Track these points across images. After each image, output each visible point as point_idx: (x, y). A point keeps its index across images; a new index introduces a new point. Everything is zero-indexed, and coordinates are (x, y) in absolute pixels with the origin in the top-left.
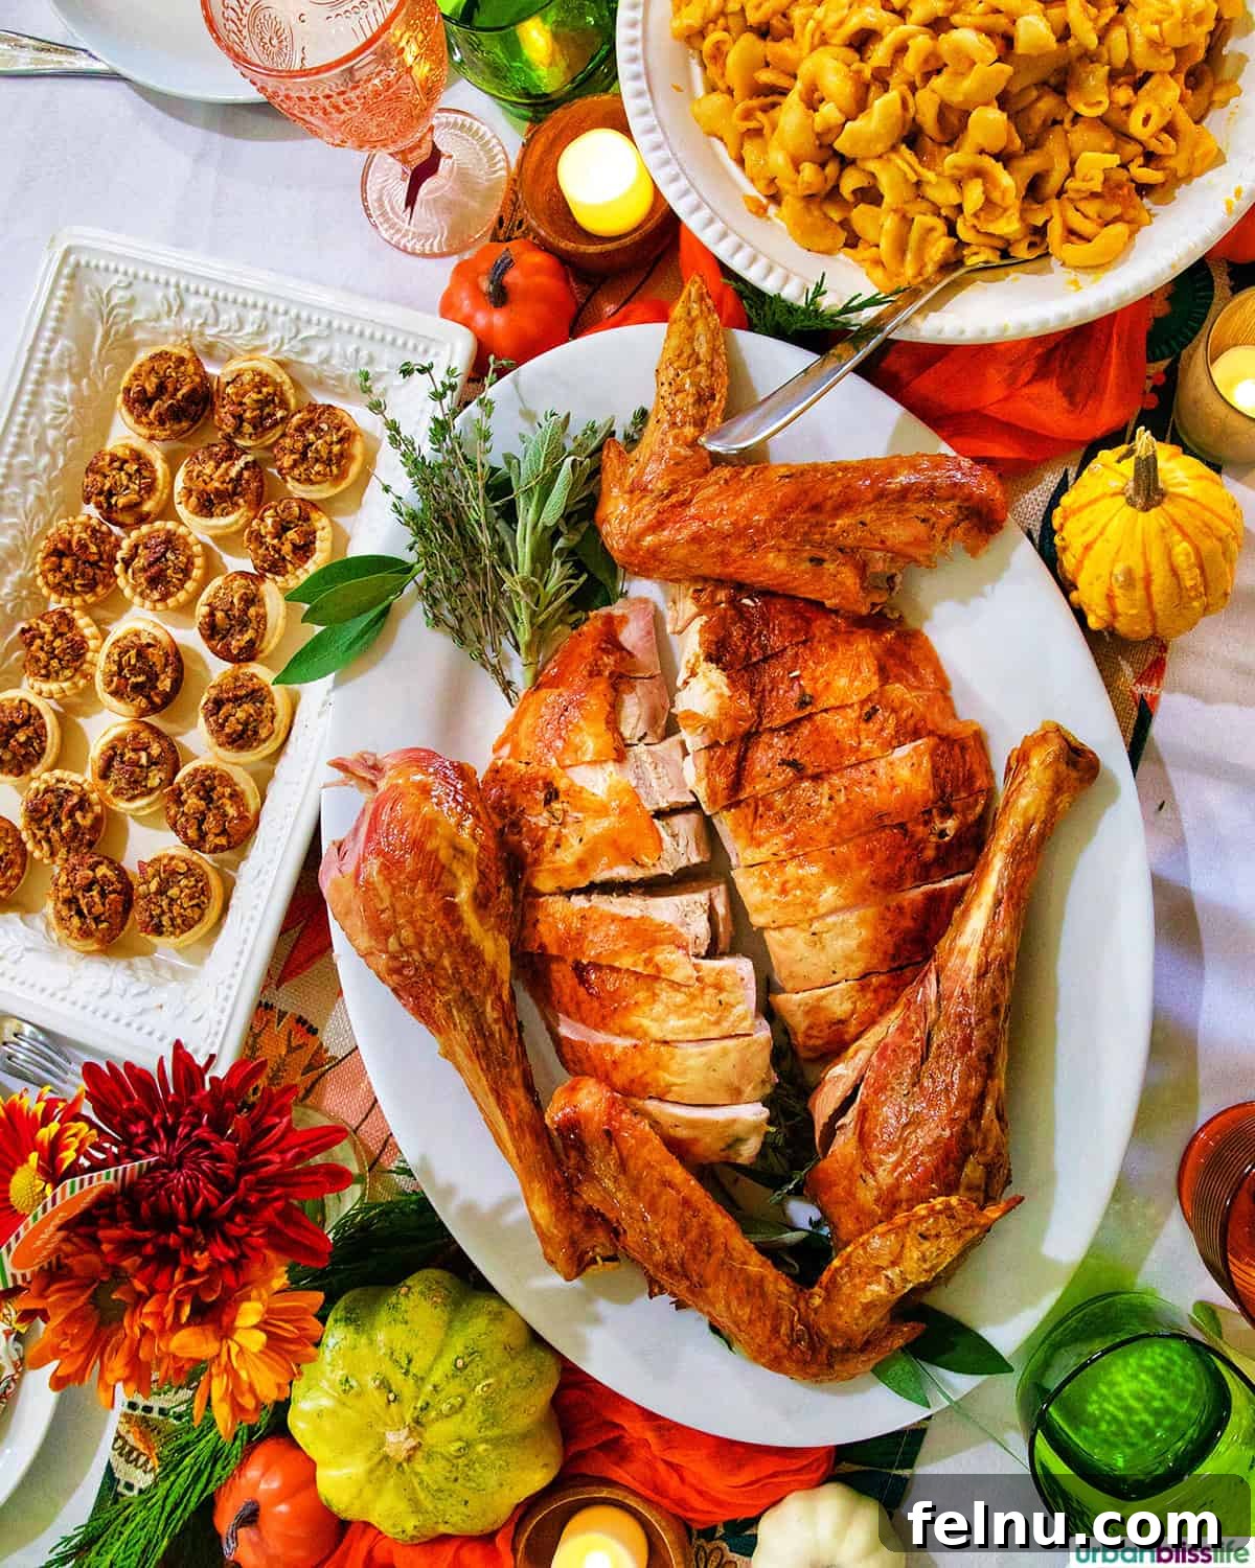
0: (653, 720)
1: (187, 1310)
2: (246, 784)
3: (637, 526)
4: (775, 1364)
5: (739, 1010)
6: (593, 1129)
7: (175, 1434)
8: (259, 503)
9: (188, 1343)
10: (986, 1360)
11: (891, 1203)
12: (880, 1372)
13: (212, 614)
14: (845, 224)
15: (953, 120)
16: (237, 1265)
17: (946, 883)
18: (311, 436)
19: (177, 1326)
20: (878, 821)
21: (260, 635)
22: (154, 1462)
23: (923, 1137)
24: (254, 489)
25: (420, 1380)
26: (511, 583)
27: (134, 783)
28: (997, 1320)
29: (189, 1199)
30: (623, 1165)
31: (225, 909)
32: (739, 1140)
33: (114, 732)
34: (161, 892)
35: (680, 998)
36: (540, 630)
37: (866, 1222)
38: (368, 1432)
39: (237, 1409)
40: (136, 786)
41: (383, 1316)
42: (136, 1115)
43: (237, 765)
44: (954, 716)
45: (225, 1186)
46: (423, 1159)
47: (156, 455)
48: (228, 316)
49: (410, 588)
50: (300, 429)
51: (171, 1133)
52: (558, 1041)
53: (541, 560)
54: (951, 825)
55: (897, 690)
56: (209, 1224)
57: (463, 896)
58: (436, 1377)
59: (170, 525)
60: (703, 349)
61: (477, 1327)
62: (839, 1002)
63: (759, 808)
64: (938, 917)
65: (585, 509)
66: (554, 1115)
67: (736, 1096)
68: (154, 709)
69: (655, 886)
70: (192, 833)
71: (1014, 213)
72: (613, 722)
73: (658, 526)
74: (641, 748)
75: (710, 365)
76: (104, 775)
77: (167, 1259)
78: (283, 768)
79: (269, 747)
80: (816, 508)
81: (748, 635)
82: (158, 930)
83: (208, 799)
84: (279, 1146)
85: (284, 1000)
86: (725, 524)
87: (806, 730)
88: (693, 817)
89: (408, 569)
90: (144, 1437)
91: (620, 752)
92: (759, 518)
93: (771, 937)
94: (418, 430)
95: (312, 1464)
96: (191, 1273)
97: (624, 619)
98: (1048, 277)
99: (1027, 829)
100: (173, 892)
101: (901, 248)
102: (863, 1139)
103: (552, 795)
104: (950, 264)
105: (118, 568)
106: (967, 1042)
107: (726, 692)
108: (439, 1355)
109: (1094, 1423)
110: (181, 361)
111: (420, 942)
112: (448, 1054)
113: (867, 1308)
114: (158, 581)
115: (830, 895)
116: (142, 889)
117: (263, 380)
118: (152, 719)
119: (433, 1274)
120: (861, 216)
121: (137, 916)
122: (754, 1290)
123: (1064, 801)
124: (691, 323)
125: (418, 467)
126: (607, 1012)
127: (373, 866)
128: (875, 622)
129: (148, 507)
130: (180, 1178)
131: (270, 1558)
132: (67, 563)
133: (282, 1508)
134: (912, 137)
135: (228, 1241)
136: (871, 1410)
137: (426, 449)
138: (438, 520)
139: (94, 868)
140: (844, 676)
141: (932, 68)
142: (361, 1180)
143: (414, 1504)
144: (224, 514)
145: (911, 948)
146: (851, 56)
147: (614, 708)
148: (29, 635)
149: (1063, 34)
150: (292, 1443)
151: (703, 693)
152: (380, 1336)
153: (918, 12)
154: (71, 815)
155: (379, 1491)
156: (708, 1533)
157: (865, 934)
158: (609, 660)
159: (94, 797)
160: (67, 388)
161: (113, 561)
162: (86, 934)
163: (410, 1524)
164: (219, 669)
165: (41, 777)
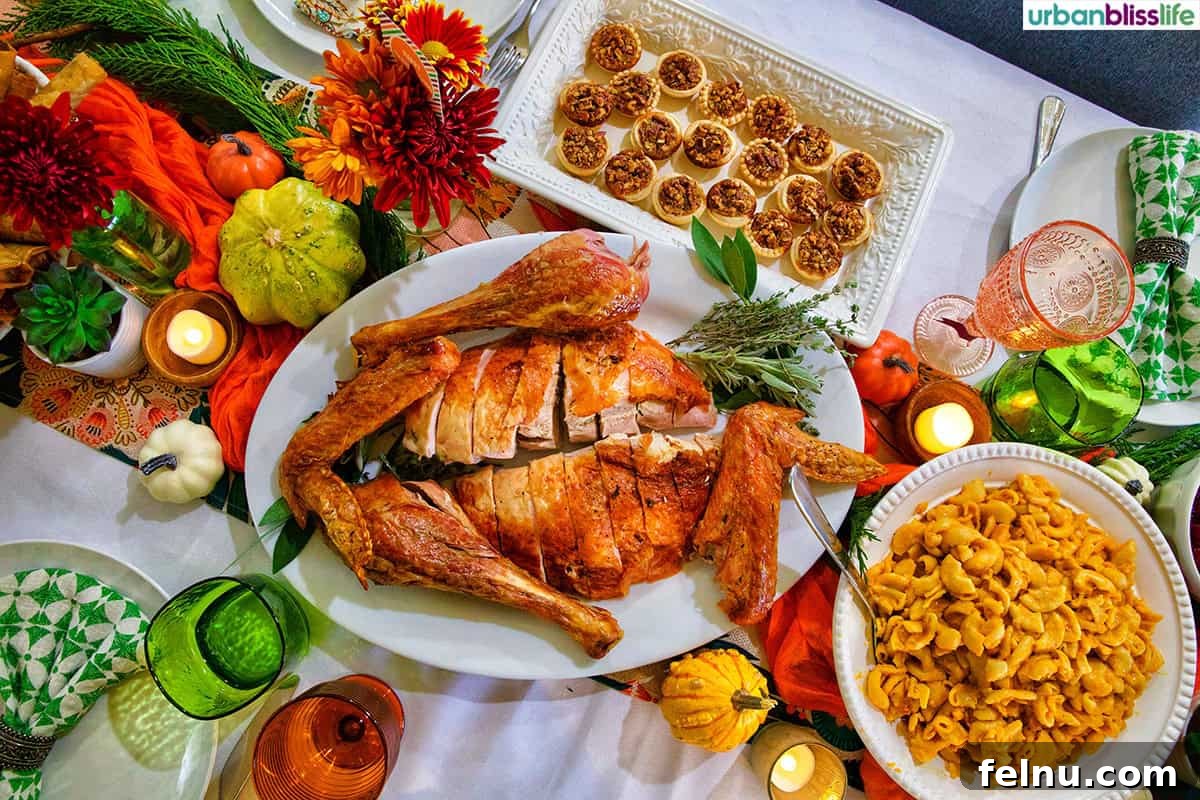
0: (649, 420)
1: (359, 129)
2: (641, 195)
3: (756, 424)
4: (292, 445)
5: (487, 448)
6: (431, 361)
7: (292, 115)
8: (792, 220)
9: (341, 128)
10: (281, 560)
11: (372, 518)
12: (281, 501)
13: (735, 187)
14: (906, 555)
15: (954, 620)
16: (380, 160)
17: (542, 568)
18: (825, 253)
19: (351, 123)
20: (580, 536)
21: (720, 212)
22: (279, 102)
23: (406, 540)
24: (800, 218)
25: (306, 252)
26: (732, 352)
28: (301, 569)
29: (419, 138)
30: (410, 375)
31: (575, 176)
32: (416, 440)
33: (677, 127)
34: (588, 142)
35: (497, 416)
36: (705, 364)
37: (364, 503)
38: (280, 220)
39: (303, 150)
40: (647, 135)
41: (344, 236)
42: (468, 115)
43: (651, 192)
44: (633, 583)
45: (423, 158)
46: (426, 267)
47: (825, 167)
48: (895, 215)
49: (737, 296)
50: (829, 247)
51: (456, 132)
52: (481, 348)
53: (743, 369)
54: (573, 574)
55: (650, 554)
56: (404, 147)
57: (566, 306)
58: (307, 261)
59: (786, 171)
60: (847, 470)
61: (331, 286)
62: (485, 503)
63: (595, 472)
64: (524, 562)
65: (768, 396)
66: (441, 341)
67: (440, 441)
68: (687, 150)
69: (559, 410)
70: (617, 163)
71: (901, 648)
72: (650, 398)
73: (755, 435)
74: (635, 412)
75: (838, 473)
76: (655, 119)
77: (388, 122)
78: (646, 216)
79: (659, 209)
80: (754, 522)
81: (690, 477)
82: (567, 138)
83: (635, 174)
84: (442, 190)
85: (521, 202)
86: (751, 472)
87: (635, 502)
88: (594, 436)
89: (747, 296)
90: (293, 98)
91: (634, 400)
92: (752, 490)
93: (524, 470)
95: (267, 187)
96: (379, 134)
97: (706, 411)
98: (864, 663)
99: (567, 616)
100: (587, 149)
101: (889, 584)
102: (409, 507)
103: (615, 360)
105: (766, 140)
106: (454, 570)
107: (660, 460)
108: (318, 263)
110: (874, 187)
111: (544, 279)
112: (481, 288)
113: (317, 499)
114: (756, 160)
115: (543, 504)
116: (590, 132)
117: (859, 230)
118: (682, 148)
119: (363, 265)
120: (909, 565)
121: (576, 128)
122: (334, 438)
123: (579, 637)
124: (862, 466)
125: (803, 307)
126: (494, 376)
127: (588, 259)
128: (688, 546)
129: (797, 159)
130: (431, 134)
131: (218, 160)
132: (772, 112)
133: (246, 169)
134: (949, 597)
135: (394, 156)
136: (261, 495)
137: (811, 314)
138: (772, 316)
139: (605, 107)
140: (661, 527)
141: (985, 613)
142: (419, 232)
143: (238, 241)
144: (788, 200)
145: (509, 545)
146: (997, 570)
147: (659, 400)
148: (735, 87)
149: (995, 686)
150: (279, 179)
151: (661, 449)
152: (332, 233)
153: (1017, 609)
154: (635, 98)
155: (248, 222)
156: (205, 398)
157: (520, 521)
158: (685, 400)
159: (643, 112)
160: (867, 123)
161: (770, 137)
162: (570, 99)
163: (229, 237)
164: (705, 188)
165: (657, 85)
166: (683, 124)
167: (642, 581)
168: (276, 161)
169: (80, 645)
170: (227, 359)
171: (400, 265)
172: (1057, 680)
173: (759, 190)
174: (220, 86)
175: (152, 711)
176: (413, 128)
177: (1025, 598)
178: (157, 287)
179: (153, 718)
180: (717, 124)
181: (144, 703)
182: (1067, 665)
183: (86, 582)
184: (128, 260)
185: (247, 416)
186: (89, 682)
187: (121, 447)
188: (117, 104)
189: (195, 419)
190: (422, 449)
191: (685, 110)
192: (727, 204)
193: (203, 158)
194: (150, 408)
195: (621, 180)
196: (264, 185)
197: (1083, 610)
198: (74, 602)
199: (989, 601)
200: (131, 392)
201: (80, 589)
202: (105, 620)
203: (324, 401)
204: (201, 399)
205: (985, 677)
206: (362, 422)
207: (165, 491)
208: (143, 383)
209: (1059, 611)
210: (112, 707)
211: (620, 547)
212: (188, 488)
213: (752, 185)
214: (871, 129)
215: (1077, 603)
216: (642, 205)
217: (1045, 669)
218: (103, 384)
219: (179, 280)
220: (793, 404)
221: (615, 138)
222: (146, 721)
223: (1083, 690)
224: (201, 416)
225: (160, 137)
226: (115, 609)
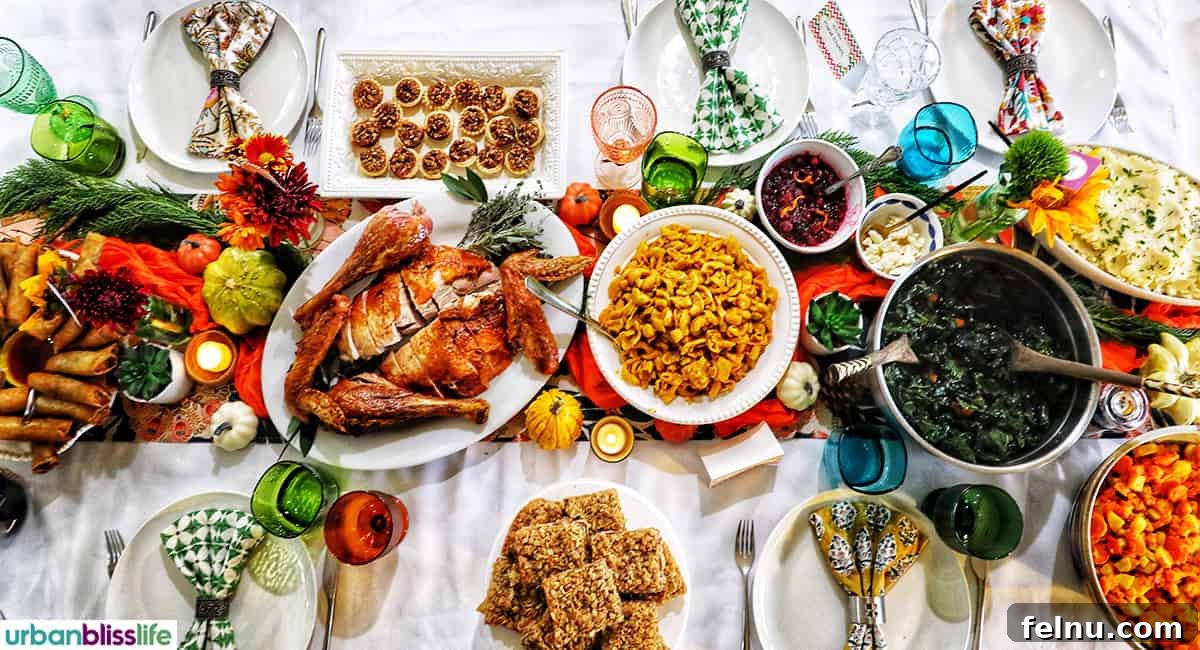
0: (461, 290)
1: (246, 213)
2: (414, 171)
3: (511, 266)
4: (286, 385)
5: (383, 341)
6: (335, 309)
7: (213, 213)
8: (499, 145)
9: (238, 217)
10: (306, 449)
11: (339, 401)
12: (294, 418)
13: (460, 143)
14: (618, 299)
15: (647, 320)
16: (263, 223)
17: (438, 391)
18: (522, 156)
19: (241, 212)
20: (447, 364)
21: (459, 160)
22: (201, 209)
23: (360, 404)
24: (504, 143)
25: (251, 284)
26: (488, 234)
27: (404, 136)
28: (318, 447)
29: (277, 204)
30: (327, 321)
31: (375, 177)
32: (346, 353)
33: (418, 125)
34: (374, 156)
35: (381, 322)
36: (479, 248)
37: (333, 397)
38: (232, 273)
39: (227, 233)
40: (404, 137)
41: (266, 267)
42: (294, 181)
43: (419, 166)
44: (490, 379)
45: (283, 212)
46: (317, 263)
47: (506, 107)
48: (552, 116)
49: (481, 204)
50: (524, 152)
51: (293, 192)
52: (362, 292)
53: (499, 241)
54: (455, 387)
55: (488, 358)
56: (271, 212)
57: (388, 251)
58: (254, 288)
59: (486, 119)
60: (571, 268)
61: (272, 296)
62: (396, 371)
63: (442, 329)
64: (427, 391)
65: (517, 248)
66: (337, 297)
67: (358, 348)
68: (429, 134)
69: (412, 306)
70: (394, 160)
71: (629, 348)
72: (456, 278)
73: (512, 272)
74: (451, 288)
75: (567, 272)
76: (405, 126)
77: (258, 203)
78: (423, 181)
79: (425, 174)
80: (528, 316)
81: (491, 309)
82: (362, 159)
83: (404, 162)
84: (299, 223)
85: (355, 204)
86: (517, 292)
87: (467, 335)
88: (436, 310)
89: (486, 201)
90: (208, 204)
91: (448, 283)
92: (521, 301)
93: (408, 345)
94: (523, 192)
95: (216, 259)
96: (257, 211)
97: (490, 272)
98: (618, 363)
99: (458, 408)
100: (374, 160)
101: (614, 318)
102: (356, 388)
103: (429, 267)
104: (615, 334)
105: (468, 107)
106: (390, 408)
107: (473, 307)
108: (260, 287)
109: (299, 494)
110: (536, 106)
111: (374, 242)
112: (347, 260)
113: (308, 405)
114: (467, 123)
115: (423, 357)
116: (373, 150)
117: (536, 134)
118: (426, 135)
119: (284, 278)
120: (621, 302)
121: (365, 151)
122: (304, 371)
123: (468, 416)
124: (579, 262)
125: (514, 195)
126: (373, 302)
127: (388, 222)
128: (507, 346)
129: (489, 111)
130: (282, 199)
131: (185, 256)
132: (465, 91)
133: (200, 255)
134: (641, 308)
135: (269, 218)
136: (282, 421)
137: (520, 195)
138: (502, 205)
139: (375, 132)
140: (487, 342)
141: (660, 309)
142: (308, 246)
143: (214, 294)
144: (493, 137)
145: (416, 386)
146: (659, 284)
147: (461, 277)
148: (440, 86)
149: (682, 343)
150: (221, 252)
151: (471, 302)
152: (260, 268)
153: (675, 299)
154: (389, 119)
155: (215, 282)
156: (232, 388)
157: (416, 371)
158: (474, 271)
159: (397, 124)
160: (519, 71)
161: (470, 104)
162: (354, 136)
163: (208, 295)
164: (446, 151)
165: (398, 105)
166: (420, 120)
167: (494, 376)
168: (216, 243)
169: (221, 544)
170: (235, 359)
171: (303, 269)
172: (710, 326)
173: (477, 138)
174: (167, 216)
175: (273, 565)
176: (272, 200)
177: (678, 292)
178: (181, 339)
179: (275, 569)
180: (439, 112)
181: (267, 563)
182: (713, 316)
183: (210, 513)
184: (161, 330)
185: (258, 385)
186: (233, 559)
187: (199, 435)
188: (116, 251)
189: (231, 400)
190: (351, 356)
191: (421, 111)
192: (460, 155)
193: (176, 260)
194: (205, 407)
195: (401, 167)
196: (212, 258)
197: (711, 284)
198: (209, 525)
199: (658, 301)
200: (192, 404)
201: (209, 517)
202: (229, 527)
203: (295, 357)
204: (231, 390)
205: (674, 341)
206: (314, 356)
207: (232, 443)
208: (196, 396)
209: (698, 290)
210: (252, 573)
211: (470, 360)
212: (244, 436)
213: (470, 136)
214: (523, 72)
215: (707, 282)
216: (418, 175)
217: (700, 323)
218: (174, 406)
219: (192, 331)
220: (530, 246)
221: (389, 146)
222: (272, 572)
223: (729, 325)
224: (235, 398)
225: (148, 258)
226: (231, 518)
